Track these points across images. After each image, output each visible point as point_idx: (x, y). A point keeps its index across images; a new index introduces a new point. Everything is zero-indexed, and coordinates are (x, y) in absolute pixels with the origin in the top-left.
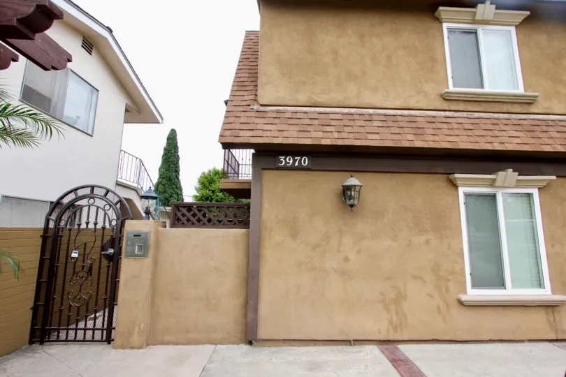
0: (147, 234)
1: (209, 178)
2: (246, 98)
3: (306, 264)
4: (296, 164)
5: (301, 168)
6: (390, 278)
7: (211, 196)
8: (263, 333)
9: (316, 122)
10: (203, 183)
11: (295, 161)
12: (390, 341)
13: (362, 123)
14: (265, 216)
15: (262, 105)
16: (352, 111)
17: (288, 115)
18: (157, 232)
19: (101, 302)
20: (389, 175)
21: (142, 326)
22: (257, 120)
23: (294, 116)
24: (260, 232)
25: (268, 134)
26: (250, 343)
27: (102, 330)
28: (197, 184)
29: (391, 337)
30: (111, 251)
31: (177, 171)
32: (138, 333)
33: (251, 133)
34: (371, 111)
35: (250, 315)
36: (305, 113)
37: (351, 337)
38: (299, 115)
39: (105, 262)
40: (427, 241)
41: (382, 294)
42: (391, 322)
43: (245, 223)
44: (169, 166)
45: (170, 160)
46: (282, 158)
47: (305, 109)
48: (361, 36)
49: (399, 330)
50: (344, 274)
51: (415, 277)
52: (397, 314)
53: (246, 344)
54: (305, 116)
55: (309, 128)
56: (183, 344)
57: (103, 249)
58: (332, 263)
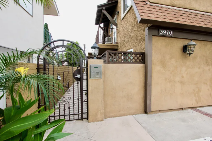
3: (169, 79)
4: (167, 34)
5: (169, 36)
6: (196, 84)
11: (167, 32)
12: (195, 107)
13: (194, 16)
15: (151, 2)
21: (102, 111)
27: (79, 114)
30: (79, 76)
32: (100, 114)
37: (183, 107)
40: (209, 69)
41: (194, 90)
42: (196, 100)
46: (162, 31)
49: (198, 103)
50: (182, 83)
51: (204, 83)
52: (198, 97)
53: (144, 114)
56: (118, 117)
57: (74, 75)
58: (178, 79)
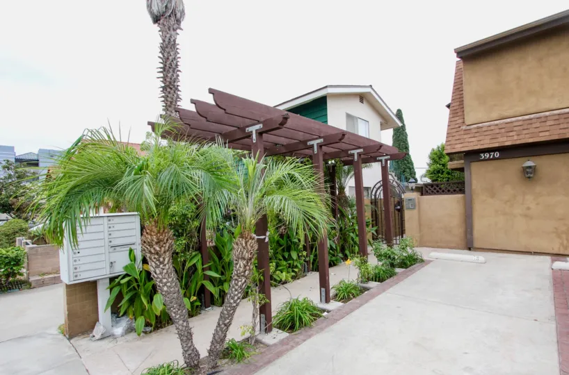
0: (414, 199)
1: (438, 154)
2: (457, 122)
4: (491, 157)
5: (494, 159)
6: (560, 219)
7: (442, 170)
8: (476, 244)
9: (503, 130)
10: (433, 159)
11: (490, 155)
13: (538, 125)
14: (474, 187)
15: (468, 125)
16: (532, 116)
17: (484, 129)
18: (418, 198)
19: (398, 233)
20: (563, 155)
22: (465, 136)
23: (489, 128)
24: (471, 196)
25: (472, 144)
26: (470, 249)
28: (428, 161)
29: (561, 253)
30: (399, 207)
31: (407, 148)
33: (461, 145)
34: (547, 113)
35: (469, 236)
36: (497, 125)
37: (533, 250)
38: (492, 128)
39: (397, 212)
41: (556, 228)
42: (562, 244)
43: (462, 191)
44: (400, 145)
45: (400, 138)
46: (482, 155)
47: (496, 122)
48: (540, 60)
49: (568, 249)
50: (527, 216)
53: (467, 249)
54: (496, 127)
55: (498, 136)
57: (395, 206)
58: (518, 211)
